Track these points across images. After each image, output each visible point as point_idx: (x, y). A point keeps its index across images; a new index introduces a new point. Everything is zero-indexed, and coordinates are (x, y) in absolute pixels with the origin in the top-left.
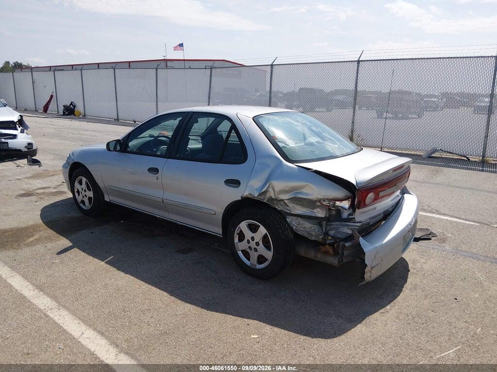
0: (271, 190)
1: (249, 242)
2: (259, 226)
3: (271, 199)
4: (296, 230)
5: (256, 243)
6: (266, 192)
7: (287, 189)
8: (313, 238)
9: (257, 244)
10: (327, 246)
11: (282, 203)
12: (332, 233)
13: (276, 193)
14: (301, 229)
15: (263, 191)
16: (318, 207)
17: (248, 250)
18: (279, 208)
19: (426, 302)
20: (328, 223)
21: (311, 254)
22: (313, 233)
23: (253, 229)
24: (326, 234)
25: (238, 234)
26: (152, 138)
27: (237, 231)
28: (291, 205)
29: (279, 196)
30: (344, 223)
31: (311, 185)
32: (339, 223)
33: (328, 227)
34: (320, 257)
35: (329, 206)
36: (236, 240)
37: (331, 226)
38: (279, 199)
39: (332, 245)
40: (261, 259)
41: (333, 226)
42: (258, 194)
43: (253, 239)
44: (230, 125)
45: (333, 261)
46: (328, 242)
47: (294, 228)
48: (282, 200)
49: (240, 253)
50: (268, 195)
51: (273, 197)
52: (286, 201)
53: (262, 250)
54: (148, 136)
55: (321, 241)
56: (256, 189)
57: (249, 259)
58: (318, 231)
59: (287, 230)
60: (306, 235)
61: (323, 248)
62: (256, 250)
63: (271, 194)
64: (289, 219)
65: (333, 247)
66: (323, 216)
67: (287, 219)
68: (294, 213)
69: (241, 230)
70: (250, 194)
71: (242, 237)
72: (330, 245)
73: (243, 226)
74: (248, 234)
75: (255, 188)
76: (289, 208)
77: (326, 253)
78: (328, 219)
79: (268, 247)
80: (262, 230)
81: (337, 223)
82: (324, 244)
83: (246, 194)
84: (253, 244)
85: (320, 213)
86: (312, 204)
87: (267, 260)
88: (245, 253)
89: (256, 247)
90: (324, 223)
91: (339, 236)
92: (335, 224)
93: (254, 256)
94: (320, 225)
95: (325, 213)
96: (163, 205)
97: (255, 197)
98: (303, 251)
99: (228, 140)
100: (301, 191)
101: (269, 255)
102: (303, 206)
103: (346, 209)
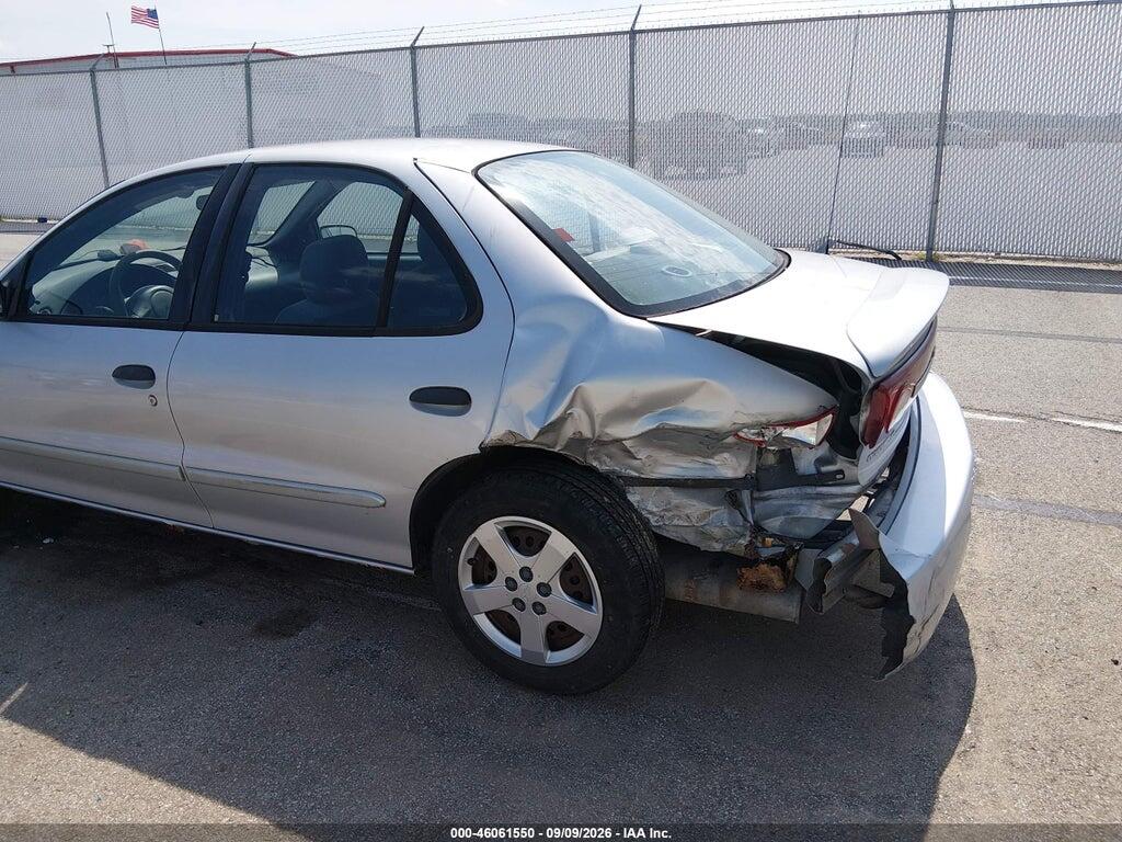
0: (578, 411)
1: (511, 584)
2: (547, 535)
3: (579, 441)
4: (659, 527)
5: (540, 586)
6: (562, 420)
7: (633, 405)
8: (717, 547)
9: (544, 589)
10: (764, 567)
11: (613, 449)
12: (774, 524)
13: (598, 421)
14: (676, 522)
15: (553, 418)
16: (728, 448)
17: (513, 611)
18: (603, 465)
19: (1050, 687)
20: (756, 495)
21: (709, 593)
22: (717, 532)
23: (528, 542)
24: (758, 529)
25: (470, 561)
26: (114, 264)
27: (466, 552)
28: (642, 454)
29: (609, 430)
30: (809, 490)
31: (714, 384)
32: (793, 491)
33: (759, 506)
34: (737, 599)
35: (760, 443)
36: (466, 582)
37: (767, 502)
38: (606, 439)
39: (778, 561)
40: (560, 635)
41: (775, 502)
42: (537, 430)
43: (526, 574)
44: (397, 201)
45: (784, 607)
46: (766, 553)
47: (653, 521)
48: (618, 441)
49: (483, 622)
50: (568, 431)
51: (587, 433)
52: (627, 444)
53: (562, 605)
54: (95, 256)
55: (742, 554)
56: (530, 415)
57: (516, 638)
58: (733, 524)
59: (641, 535)
60: (691, 539)
61: (750, 575)
62: (539, 608)
63: (580, 425)
64: (634, 496)
65: (783, 565)
66: (741, 474)
67: (630, 498)
68: (655, 476)
69: (480, 546)
70: (511, 432)
71: (484, 569)
72: (771, 561)
73: (489, 534)
74: (508, 560)
75: (526, 411)
76: (635, 463)
77: (762, 587)
78: (755, 482)
79: (582, 596)
80: (561, 546)
81: (784, 491)
82: (751, 561)
83: (498, 433)
84: (528, 591)
85: (729, 466)
86: (710, 441)
87: (582, 635)
88: (501, 619)
89: (541, 599)
90: (745, 495)
91: (800, 531)
92: (780, 496)
93: (534, 628)
94: (734, 502)
95: (745, 463)
96: (184, 486)
97: (526, 442)
98: (680, 588)
99: (400, 253)
100: (682, 405)
101: (589, 621)
102: (680, 451)
103: (811, 447)
